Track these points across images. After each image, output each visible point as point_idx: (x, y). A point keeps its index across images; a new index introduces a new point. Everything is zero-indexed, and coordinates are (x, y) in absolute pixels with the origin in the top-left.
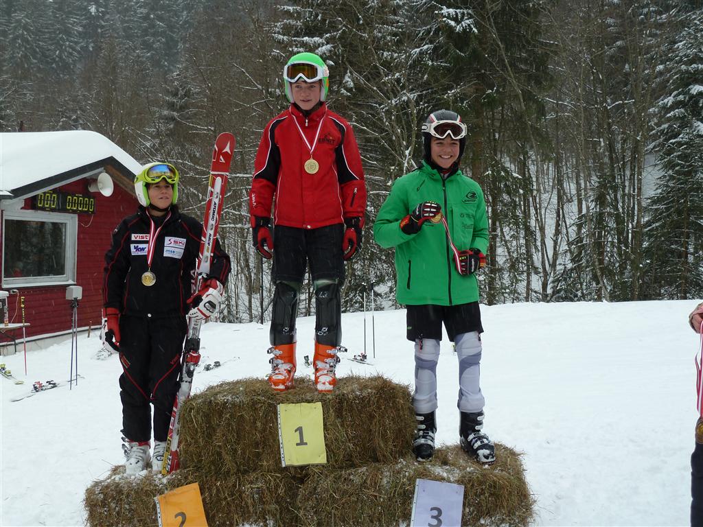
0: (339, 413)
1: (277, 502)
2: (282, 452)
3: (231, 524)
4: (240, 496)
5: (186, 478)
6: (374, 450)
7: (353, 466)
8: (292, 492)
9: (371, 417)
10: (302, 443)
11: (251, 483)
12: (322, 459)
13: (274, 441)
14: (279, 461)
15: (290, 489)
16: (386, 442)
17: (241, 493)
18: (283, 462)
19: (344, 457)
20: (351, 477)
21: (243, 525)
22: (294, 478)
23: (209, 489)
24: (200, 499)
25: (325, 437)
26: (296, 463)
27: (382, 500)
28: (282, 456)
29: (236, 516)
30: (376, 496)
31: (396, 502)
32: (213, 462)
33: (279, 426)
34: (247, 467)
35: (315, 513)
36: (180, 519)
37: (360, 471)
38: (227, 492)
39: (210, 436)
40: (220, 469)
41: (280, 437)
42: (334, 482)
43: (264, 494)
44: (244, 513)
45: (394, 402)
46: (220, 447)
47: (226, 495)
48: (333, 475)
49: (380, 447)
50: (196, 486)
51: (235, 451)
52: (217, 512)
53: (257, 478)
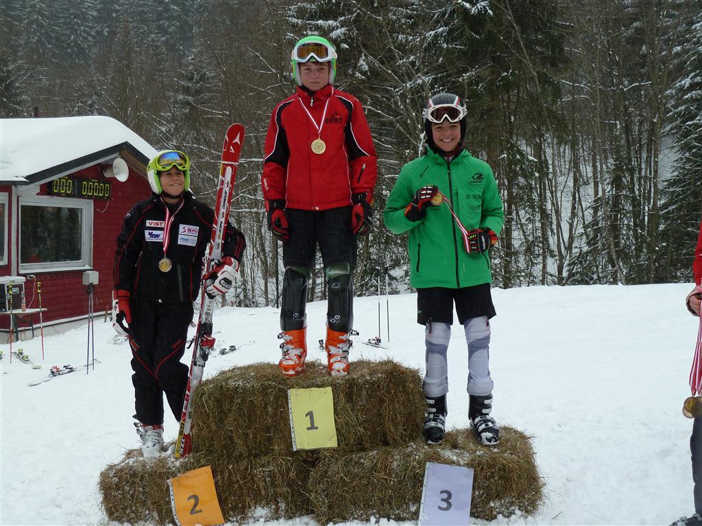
0: (349, 397)
1: (289, 485)
2: (293, 436)
3: (244, 507)
4: (252, 479)
5: (199, 461)
6: (384, 435)
7: (364, 449)
8: (304, 475)
9: (382, 401)
10: (313, 427)
11: (263, 466)
12: (332, 443)
13: (285, 425)
14: (290, 444)
15: (301, 472)
16: (396, 425)
17: (253, 477)
18: (294, 446)
19: (354, 441)
20: (362, 460)
21: (255, 507)
22: (305, 461)
23: (222, 472)
24: (212, 482)
25: (335, 421)
26: (307, 447)
27: (392, 483)
28: (293, 440)
29: (248, 499)
30: (386, 479)
31: (407, 485)
32: (225, 447)
33: (290, 411)
34: (260, 450)
35: (326, 496)
36: (192, 501)
37: (370, 455)
38: (238, 475)
39: (221, 421)
40: (232, 453)
41: (291, 422)
42: (345, 465)
43: (275, 478)
44: (256, 496)
45: (404, 386)
46: (231, 431)
47: (238, 478)
48: (344, 459)
49: (390, 431)
50: (208, 469)
51: (247, 435)
52: (230, 495)
53: (268, 462)
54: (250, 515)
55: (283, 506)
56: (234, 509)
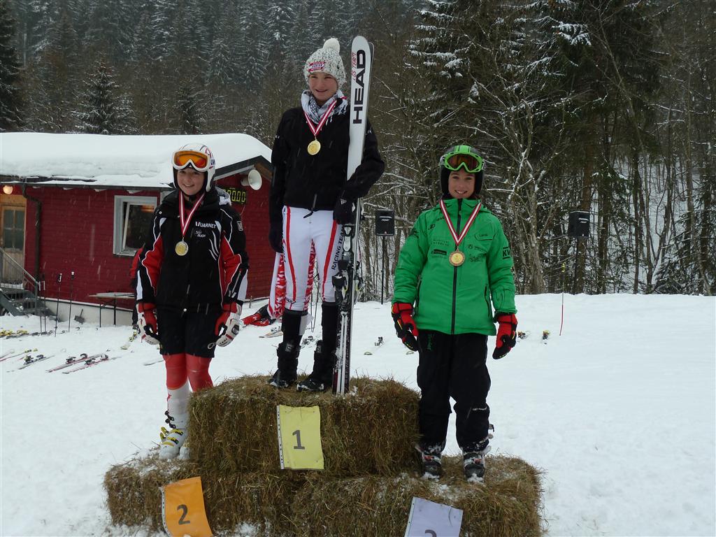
0: (337, 419)
1: (275, 505)
2: (281, 454)
3: (231, 522)
4: (239, 494)
5: (190, 471)
6: (373, 461)
7: (350, 476)
8: (289, 494)
9: (371, 426)
10: (299, 447)
11: (250, 482)
12: (319, 464)
13: (274, 441)
14: (277, 461)
15: (289, 491)
16: (384, 451)
17: (240, 491)
18: (282, 464)
19: (341, 465)
20: (346, 488)
21: (242, 524)
22: (291, 481)
23: (212, 485)
24: (200, 493)
25: (322, 443)
26: (295, 466)
27: (375, 515)
28: (281, 458)
29: (235, 514)
30: (369, 511)
31: (391, 518)
33: (278, 427)
34: (247, 466)
35: (309, 521)
36: (182, 510)
37: (356, 482)
38: (227, 490)
39: (212, 432)
40: (222, 466)
41: (279, 439)
42: (328, 491)
43: (262, 495)
44: (242, 512)
46: (221, 443)
47: (226, 492)
48: (328, 484)
49: (379, 459)
50: (198, 480)
51: (236, 449)
52: (218, 508)
53: (257, 478)
54: (236, 531)
55: (268, 524)
56: (222, 522)
